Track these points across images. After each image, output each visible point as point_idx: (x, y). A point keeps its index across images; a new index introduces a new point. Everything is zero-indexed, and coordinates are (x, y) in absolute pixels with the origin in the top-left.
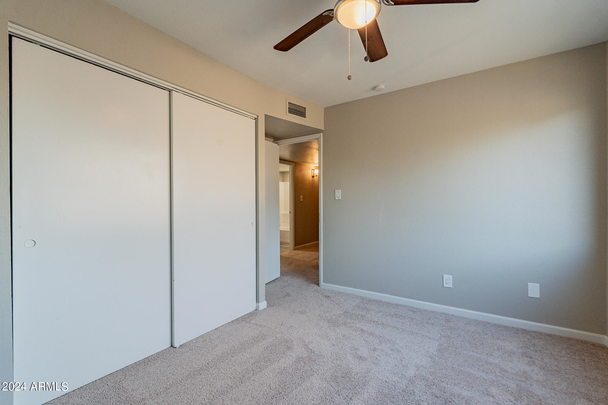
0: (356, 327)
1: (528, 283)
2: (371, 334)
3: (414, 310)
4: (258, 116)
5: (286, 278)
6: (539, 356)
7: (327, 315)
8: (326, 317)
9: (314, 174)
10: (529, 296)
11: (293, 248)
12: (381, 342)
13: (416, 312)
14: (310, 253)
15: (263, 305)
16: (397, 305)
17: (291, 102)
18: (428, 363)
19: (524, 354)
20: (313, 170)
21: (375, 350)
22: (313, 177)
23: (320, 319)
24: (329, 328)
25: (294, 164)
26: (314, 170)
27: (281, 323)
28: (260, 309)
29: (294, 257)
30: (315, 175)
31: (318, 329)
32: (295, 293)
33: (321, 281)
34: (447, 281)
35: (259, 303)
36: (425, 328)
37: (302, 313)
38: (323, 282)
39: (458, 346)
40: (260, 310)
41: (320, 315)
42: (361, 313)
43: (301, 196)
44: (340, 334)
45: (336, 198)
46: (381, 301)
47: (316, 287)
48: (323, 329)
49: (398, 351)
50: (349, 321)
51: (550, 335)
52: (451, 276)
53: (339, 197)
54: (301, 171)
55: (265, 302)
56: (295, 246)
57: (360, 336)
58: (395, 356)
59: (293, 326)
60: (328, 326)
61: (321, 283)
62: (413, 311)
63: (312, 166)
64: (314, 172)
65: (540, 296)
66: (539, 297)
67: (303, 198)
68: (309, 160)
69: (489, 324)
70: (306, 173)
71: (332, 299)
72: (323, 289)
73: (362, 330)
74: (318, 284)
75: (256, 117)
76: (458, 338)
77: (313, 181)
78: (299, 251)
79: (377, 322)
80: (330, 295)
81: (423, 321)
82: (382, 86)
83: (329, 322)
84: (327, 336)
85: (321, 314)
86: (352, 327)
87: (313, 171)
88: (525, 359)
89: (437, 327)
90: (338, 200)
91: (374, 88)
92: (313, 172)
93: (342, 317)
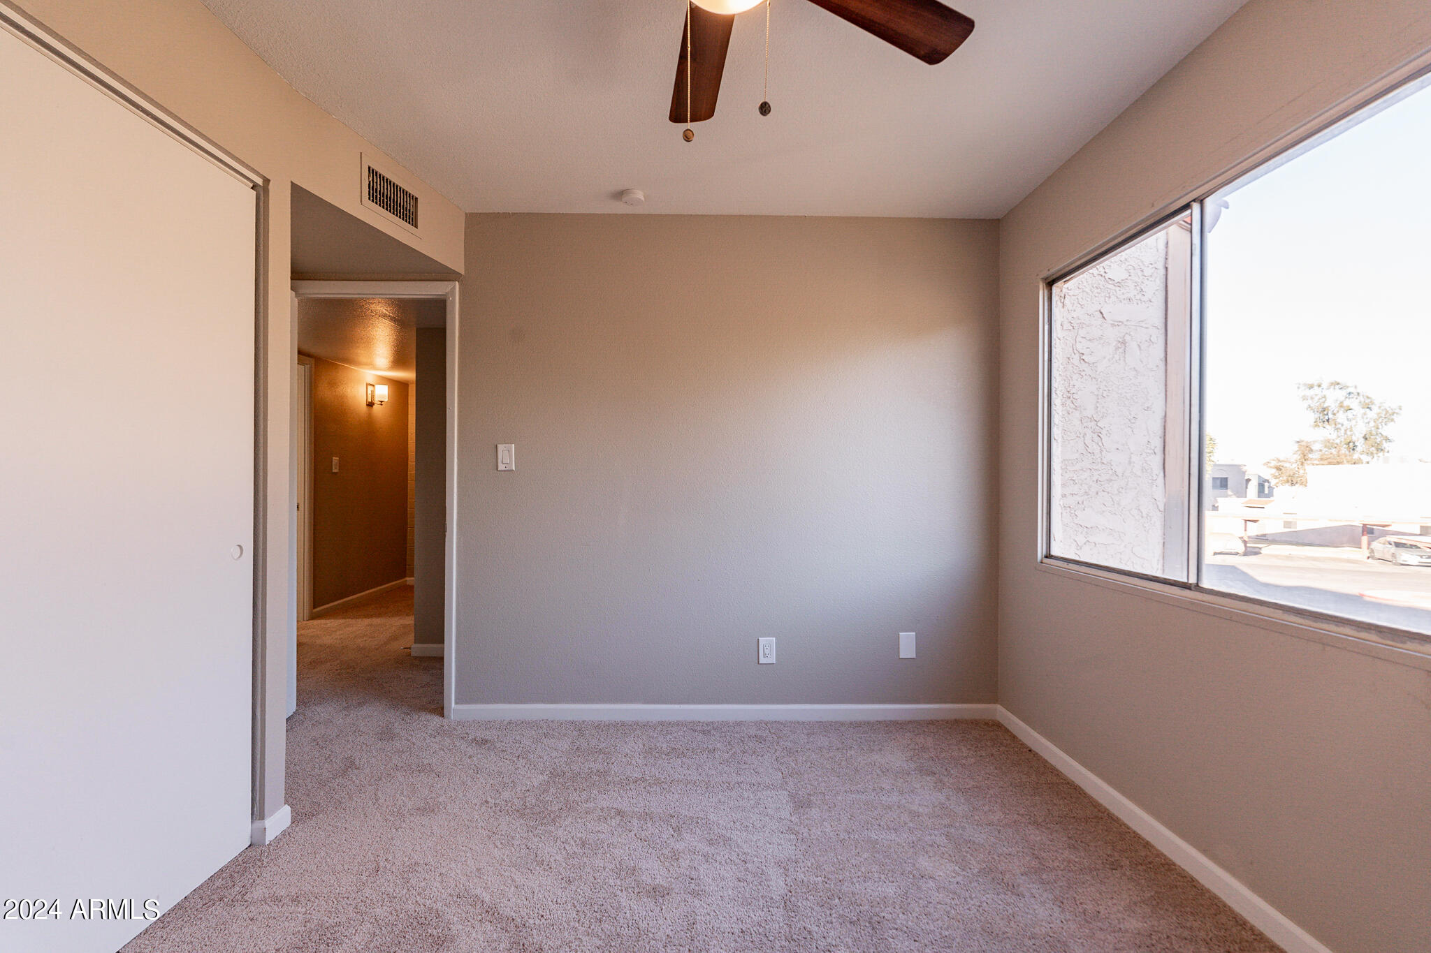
0: (602, 809)
1: (900, 634)
2: (646, 816)
3: (707, 729)
4: (267, 181)
5: (323, 711)
6: (942, 767)
7: (506, 795)
8: (509, 805)
9: (373, 396)
10: (901, 657)
11: (306, 612)
12: (678, 830)
13: (709, 731)
14: (367, 621)
15: (279, 820)
16: (662, 723)
17: (376, 169)
18: (794, 848)
19: (921, 770)
20: (371, 385)
21: (675, 856)
22: (370, 405)
23: (492, 814)
24: (530, 833)
25: (313, 361)
26: (373, 386)
27: (372, 866)
28: (270, 837)
29: (319, 642)
30: (376, 400)
31: (500, 846)
32: (375, 754)
33: (450, 699)
34: (766, 650)
35: (262, 818)
36: (747, 766)
37: (427, 810)
38: (456, 703)
39: (823, 789)
40: (267, 843)
41: (487, 802)
42: (595, 767)
43: (335, 460)
44: (572, 842)
45: (501, 467)
46: (623, 724)
47: (436, 720)
48: (516, 843)
49: (727, 840)
50: (574, 796)
51: (931, 722)
52: (774, 639)
53: (510, 464)
54: (333, 384)
55: (287, 809)
56: (314, 608)
57: (624, 829)
58: (727, 857)
59: (417, 864)
60: (525, 829)
61: (450, 703)
62: (703, 732)
63: (369, 375)
64: (373, 392)
65: (917, 653)
66: (914, 656)
67: (341, 466)
68: (361, 354)
69: (842, 724)
70: (349, 390)
71: (498, 745)
72: (460, 723)
73: (619, 812)
74: (440, 711)
75: (259, 181)
76: (813, 769)
77: (370, 415)
78: (328, 621)
79: (643, 779)
80: (487, 735)
81: (734, 750)
82: (640, 195)
83: (523, 816)
84: (538, 859)
85: (489, 800)
86: (592, 812)
87: (370, 388)
88: (928, 778)
89: (766, 757)
90: (505, 471)
91: (620, 195)
92: (369, 392)
93: (552, 790)
